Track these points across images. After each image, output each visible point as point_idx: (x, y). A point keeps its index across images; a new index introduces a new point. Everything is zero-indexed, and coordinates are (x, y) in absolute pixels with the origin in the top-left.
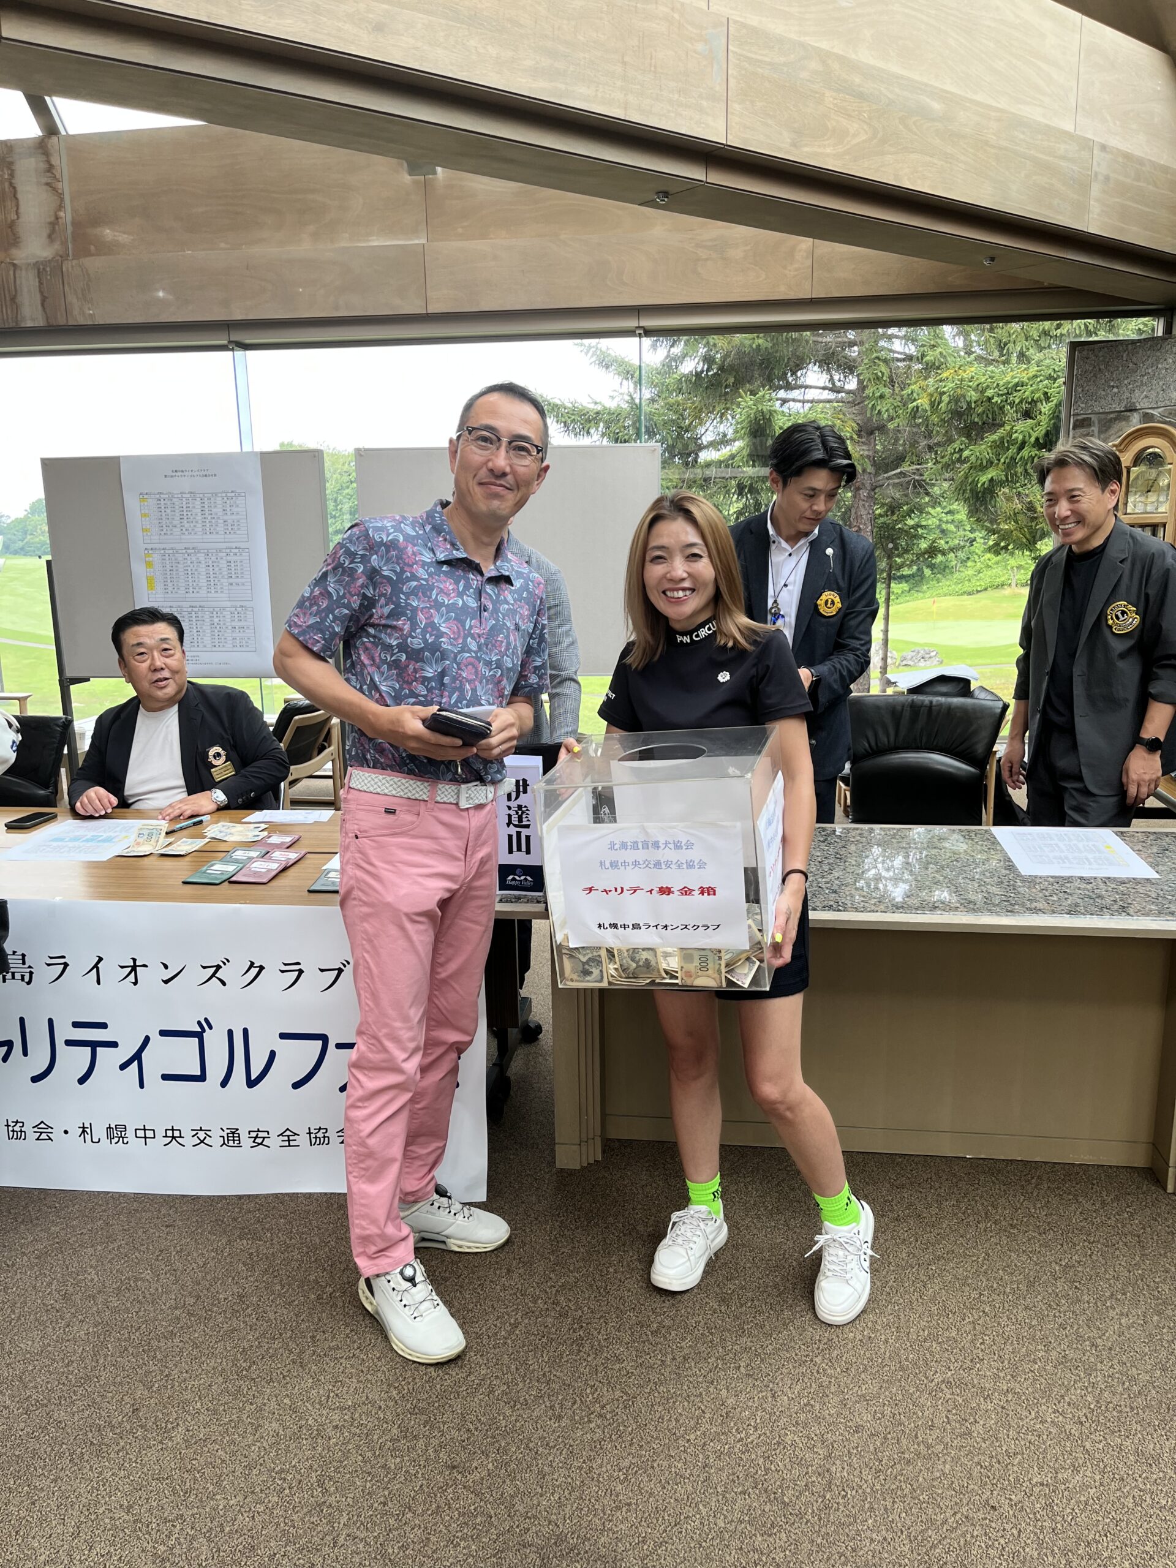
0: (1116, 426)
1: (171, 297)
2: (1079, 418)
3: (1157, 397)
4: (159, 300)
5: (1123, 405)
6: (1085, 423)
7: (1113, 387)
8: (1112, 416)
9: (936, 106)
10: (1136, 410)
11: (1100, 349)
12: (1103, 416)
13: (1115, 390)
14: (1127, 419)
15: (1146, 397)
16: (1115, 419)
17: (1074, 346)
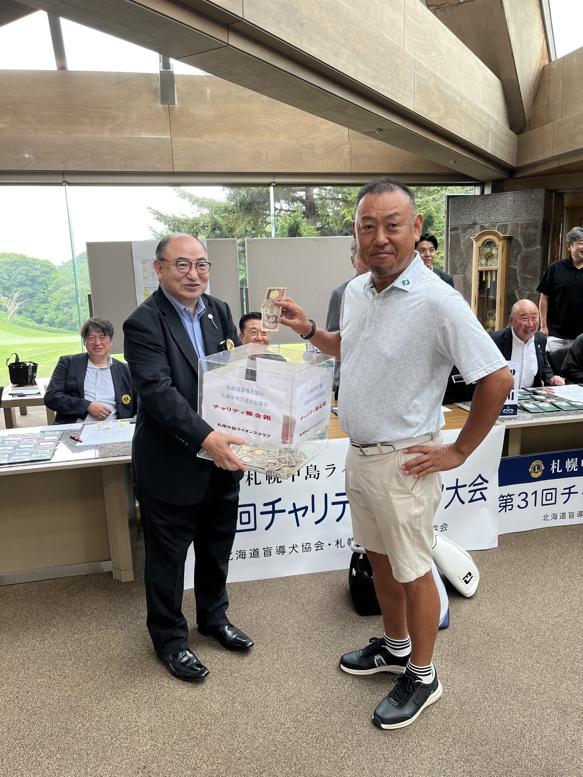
0: (469, 231)
1: (32, 157)
2: (453, 227)
3: (486, 219)
4: (25, 158)
5: (472, 221)
6: (456, 229)
7: (467, 214)
8: (467, 226)
9: (458, 99)
10: (477, 224)
11: (461, 199)
12: (463, 226)
13: (468, 216)
14: (473, 228)
15: (481, 219)
16: (468, 228)
17: (449, 197)
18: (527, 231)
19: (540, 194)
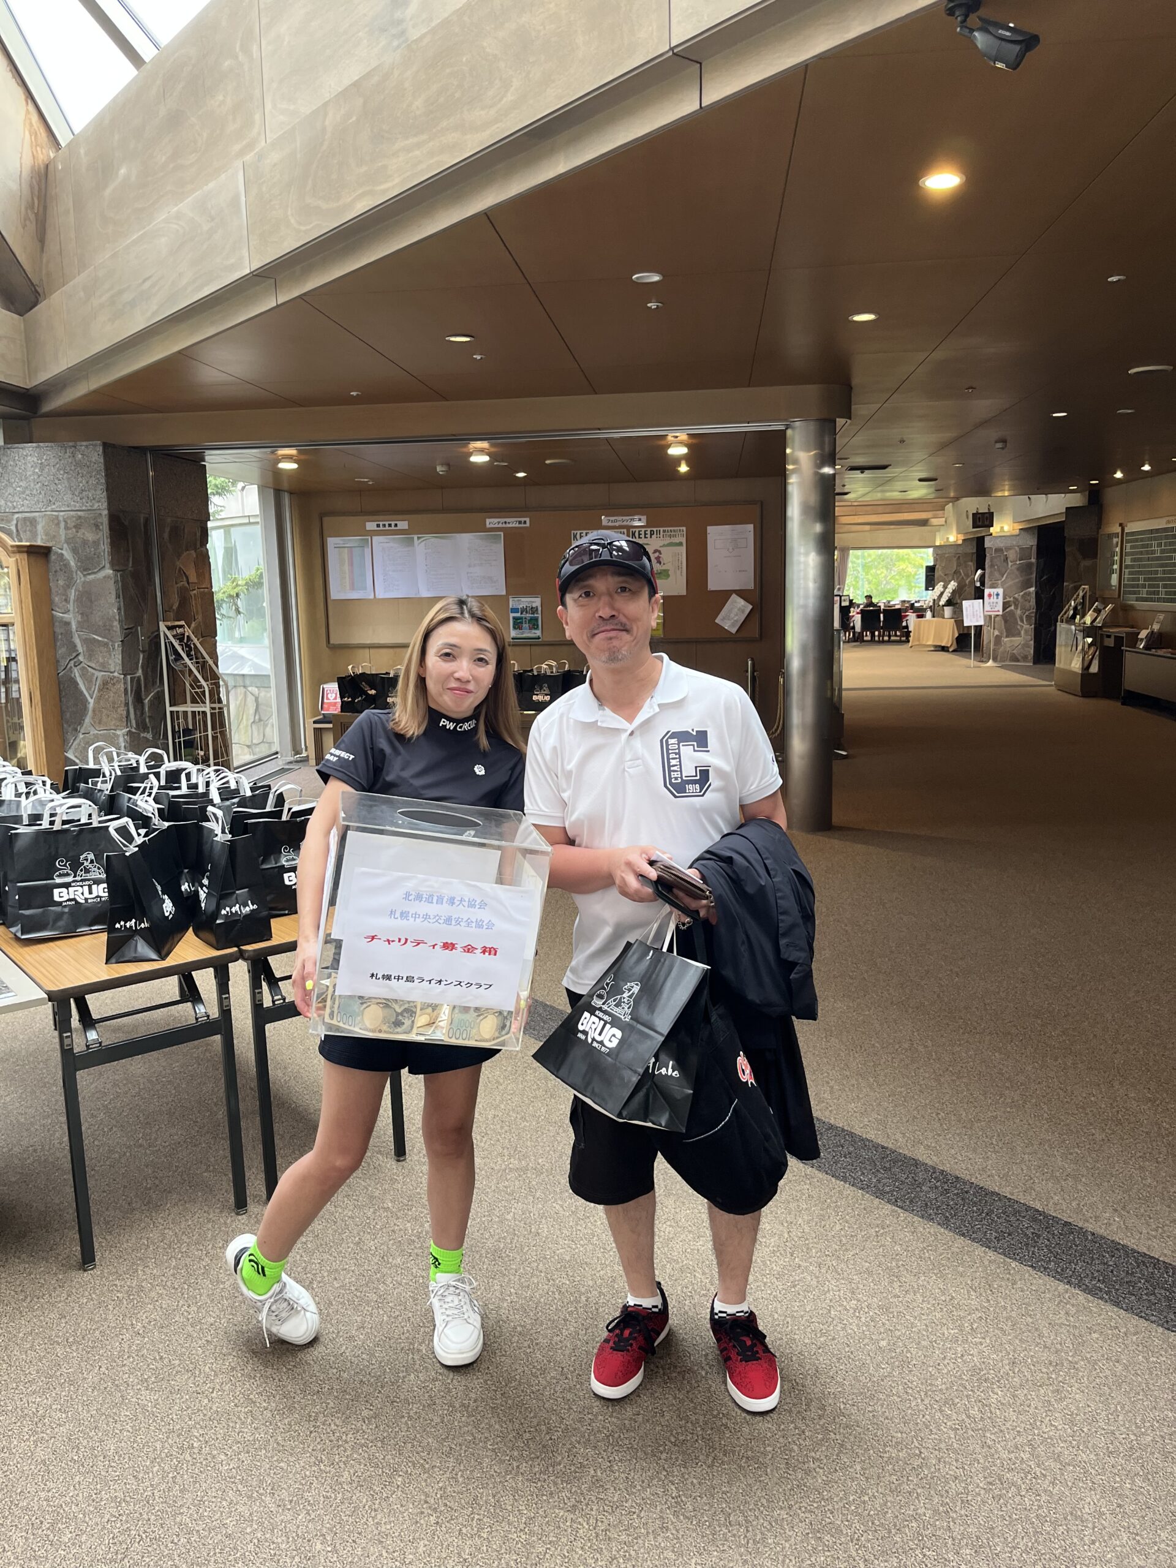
18: (79, 534)
19: (95, 455)
